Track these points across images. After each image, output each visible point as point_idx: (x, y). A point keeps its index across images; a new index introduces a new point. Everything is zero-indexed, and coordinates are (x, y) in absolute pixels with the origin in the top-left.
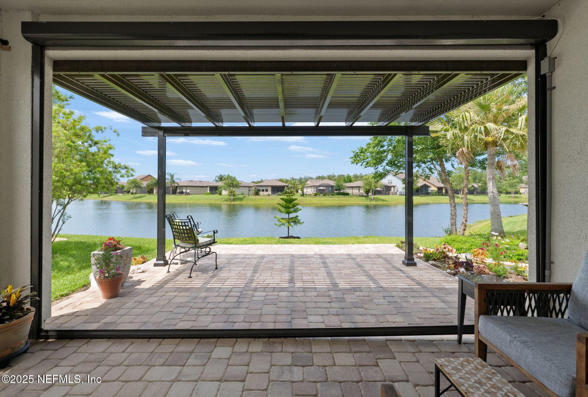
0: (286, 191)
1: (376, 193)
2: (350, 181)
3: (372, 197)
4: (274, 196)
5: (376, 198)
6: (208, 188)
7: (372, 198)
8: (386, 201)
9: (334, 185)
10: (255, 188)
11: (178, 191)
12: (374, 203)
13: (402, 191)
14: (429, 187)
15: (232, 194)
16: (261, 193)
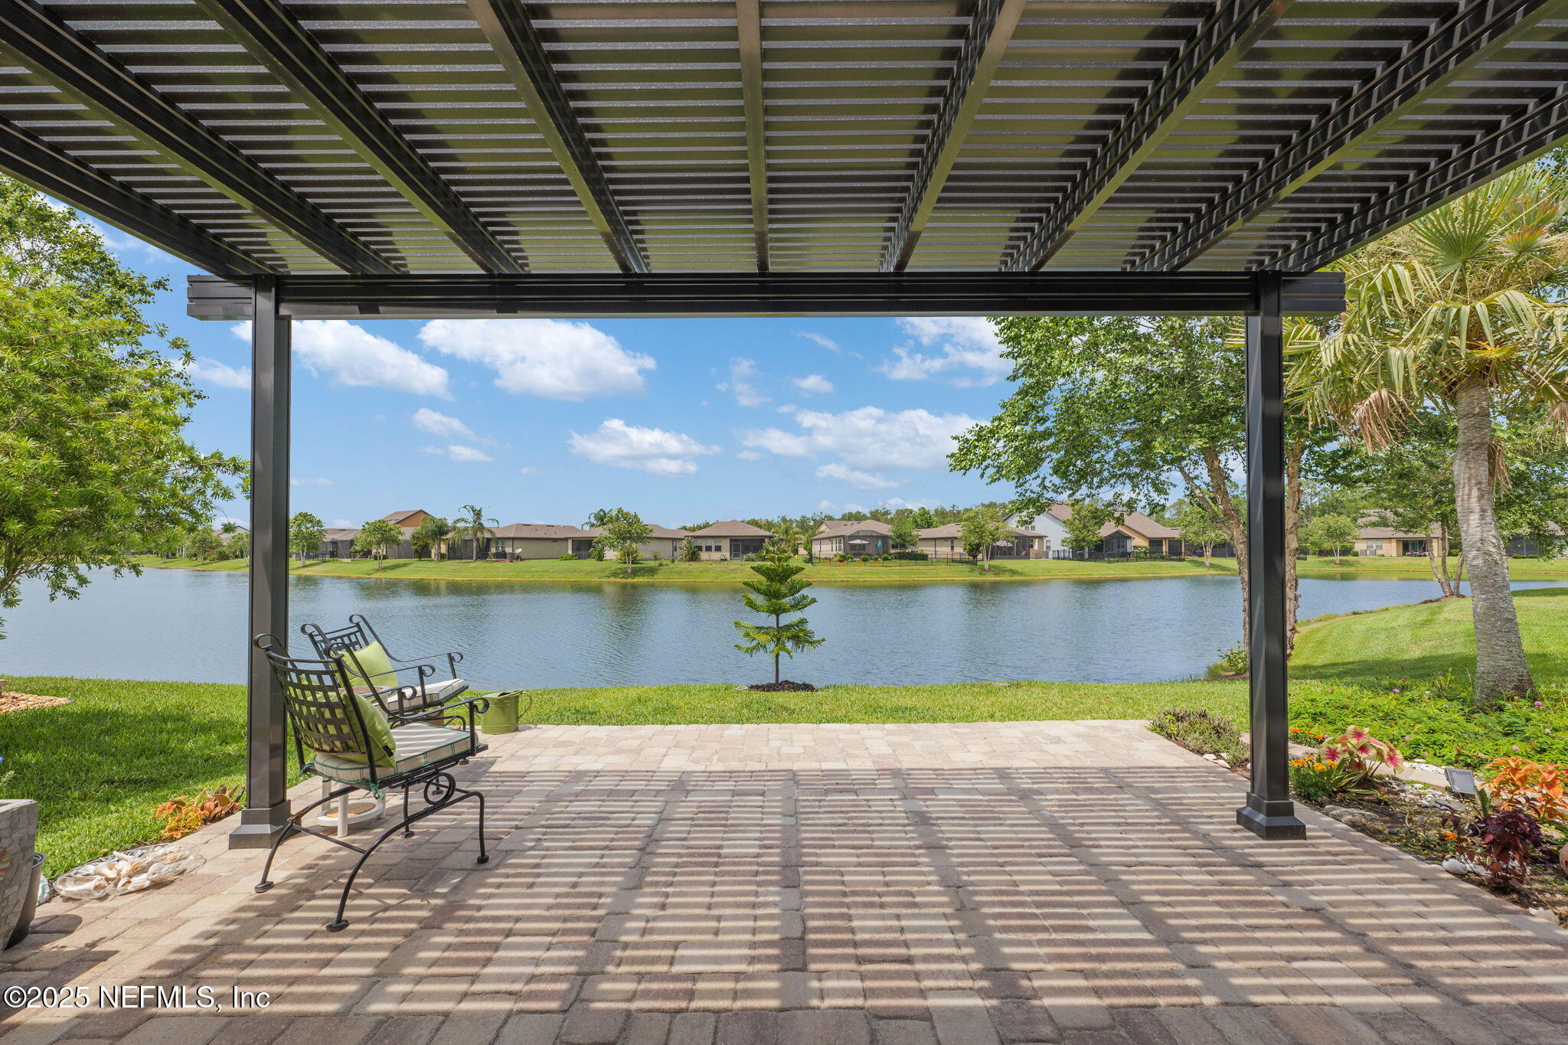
1: (996, 553)
2: (929, 525)
3: (986, 564)
4: (736, 564)
5: (996, 566)
6: (570, 542)
7: (987, 567)
8: (1021, 574)
9: (888, 534)
10: (689, 542)
11: (493, 550)
12: (990, 578)
13: (1061, 548)
14: (1129, 537)
15: (630, 556)
16: (704, 555)
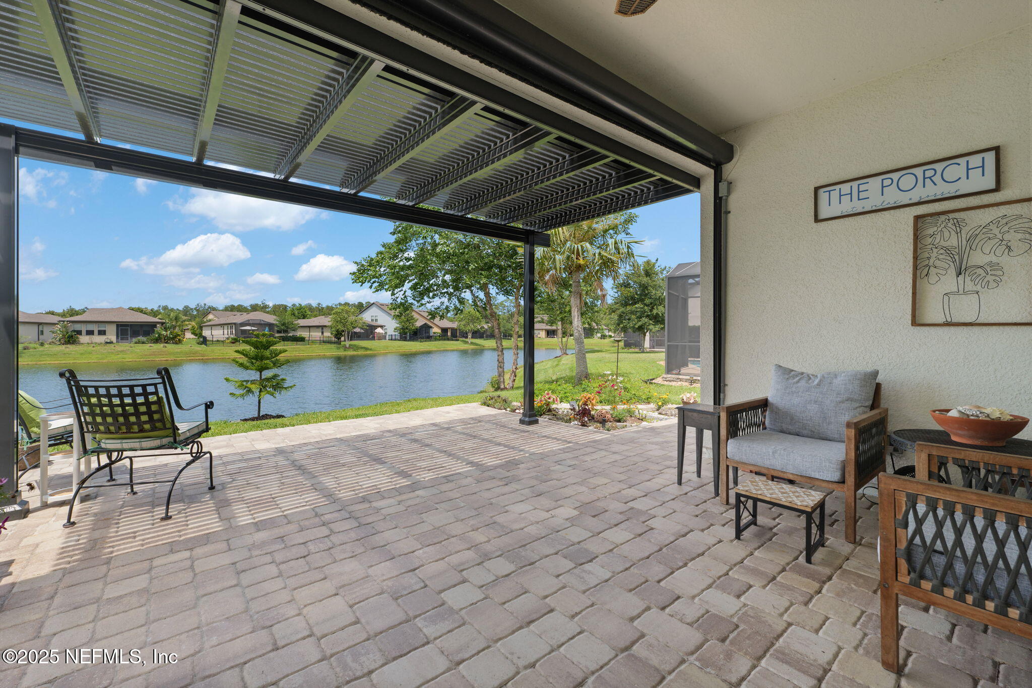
0: (160, 335)
1: (354, 336)
2: (304, 317)
3: (348, 343)
4: (125, 346)
5: (355, 345)
7: (348, 346)
8: (371, 350)
9: (274, 322)
10: (64, 327)
12: (351, 353)
13: (394, 333)
14: (431, 327)
